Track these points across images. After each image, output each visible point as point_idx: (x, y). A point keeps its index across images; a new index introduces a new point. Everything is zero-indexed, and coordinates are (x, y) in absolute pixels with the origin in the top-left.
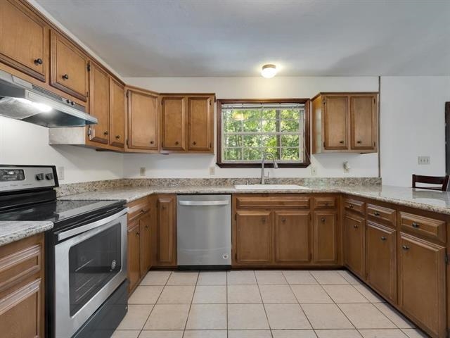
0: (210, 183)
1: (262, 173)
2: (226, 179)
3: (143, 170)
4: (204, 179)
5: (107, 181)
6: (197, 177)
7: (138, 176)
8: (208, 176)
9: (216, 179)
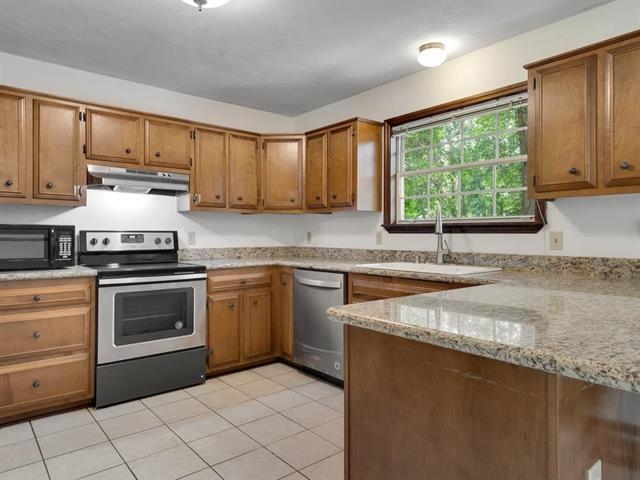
0: (376, 256)
1: (440, 244)
2: (395, 252)
3: (309, 236)
4: (368, 251)
5: (259, 248)
6: (360, 248)
7: (305, 244)
8: (373, 246)
9: (382, 251)
